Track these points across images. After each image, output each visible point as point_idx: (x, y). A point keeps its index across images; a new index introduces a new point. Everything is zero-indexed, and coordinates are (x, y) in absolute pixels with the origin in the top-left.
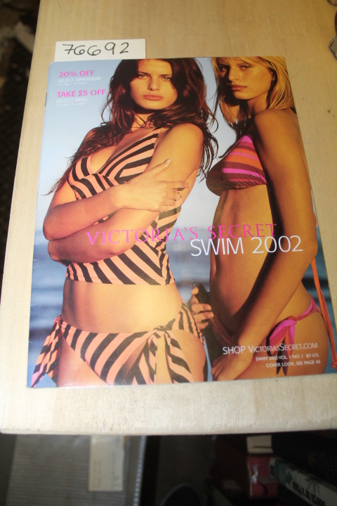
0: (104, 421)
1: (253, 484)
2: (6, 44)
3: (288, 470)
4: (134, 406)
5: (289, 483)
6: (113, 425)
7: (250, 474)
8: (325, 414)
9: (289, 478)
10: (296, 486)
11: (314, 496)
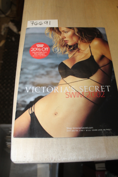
0: (52, 158)
6: (55, 159)
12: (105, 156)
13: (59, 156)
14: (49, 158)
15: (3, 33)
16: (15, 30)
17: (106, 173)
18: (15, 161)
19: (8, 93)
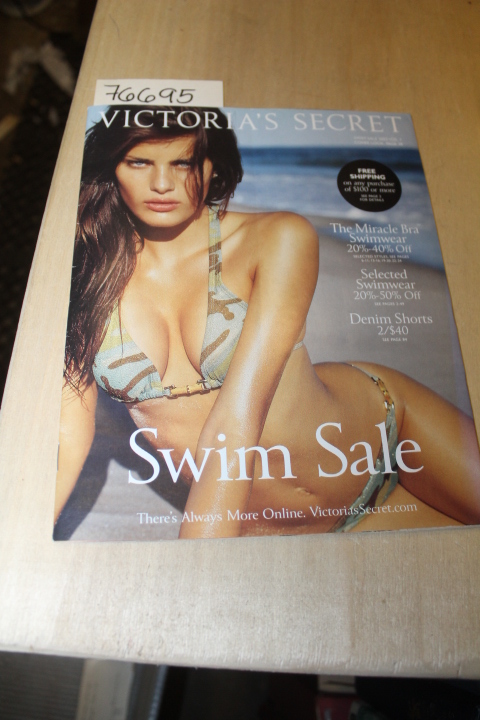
0: (130, 641)
4: (176, 622)
6: (142, 648)
8: (450, 656)
12: (344, 660)
13: (160, 637)
14: (118, 643)
17: (355, 708)
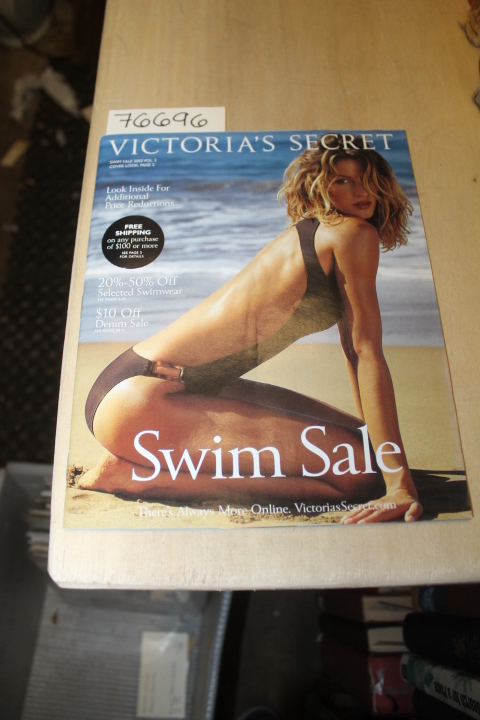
1: (377, 695)
2: (30, 97)
3: (427, 668)
5: (429, 685)
7: (373, 681)
9: (429, 678)
10: (439, 687)
11: (464, 697)
15: (18, 114)
16: (67, 99)
18: (64, 580)
19: (35, 354)
